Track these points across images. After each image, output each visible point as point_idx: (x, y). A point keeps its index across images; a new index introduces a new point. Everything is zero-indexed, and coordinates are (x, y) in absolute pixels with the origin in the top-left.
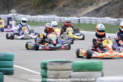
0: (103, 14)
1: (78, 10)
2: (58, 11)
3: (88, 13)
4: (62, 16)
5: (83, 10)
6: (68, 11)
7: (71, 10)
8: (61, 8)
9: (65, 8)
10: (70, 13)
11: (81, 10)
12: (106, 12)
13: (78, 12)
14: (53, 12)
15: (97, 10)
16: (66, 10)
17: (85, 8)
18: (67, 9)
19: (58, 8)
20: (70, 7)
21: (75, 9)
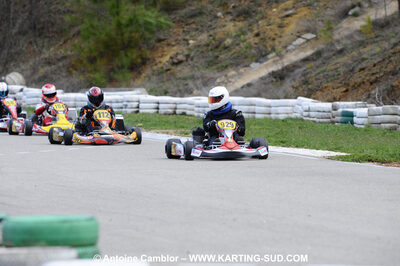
0: (293, 87)
1: (218, 75)
2: (154, 78)
3: (249, 85)
4: (166, 93)
5: (232, 77)
6: (185, 79)
7: (197, 74)
8: (165, 68)
9: (179, 68)
10: (191, 84)
11: (226, 76)
12: (306, 82)
13: (218, 81)
14: (139, 82)
15: (279, 77)
16: (179, 75)
17: (242, 70)
18: (184, 71)
19: (155, 68)
20: (193, 67)
21: (209, 73)
